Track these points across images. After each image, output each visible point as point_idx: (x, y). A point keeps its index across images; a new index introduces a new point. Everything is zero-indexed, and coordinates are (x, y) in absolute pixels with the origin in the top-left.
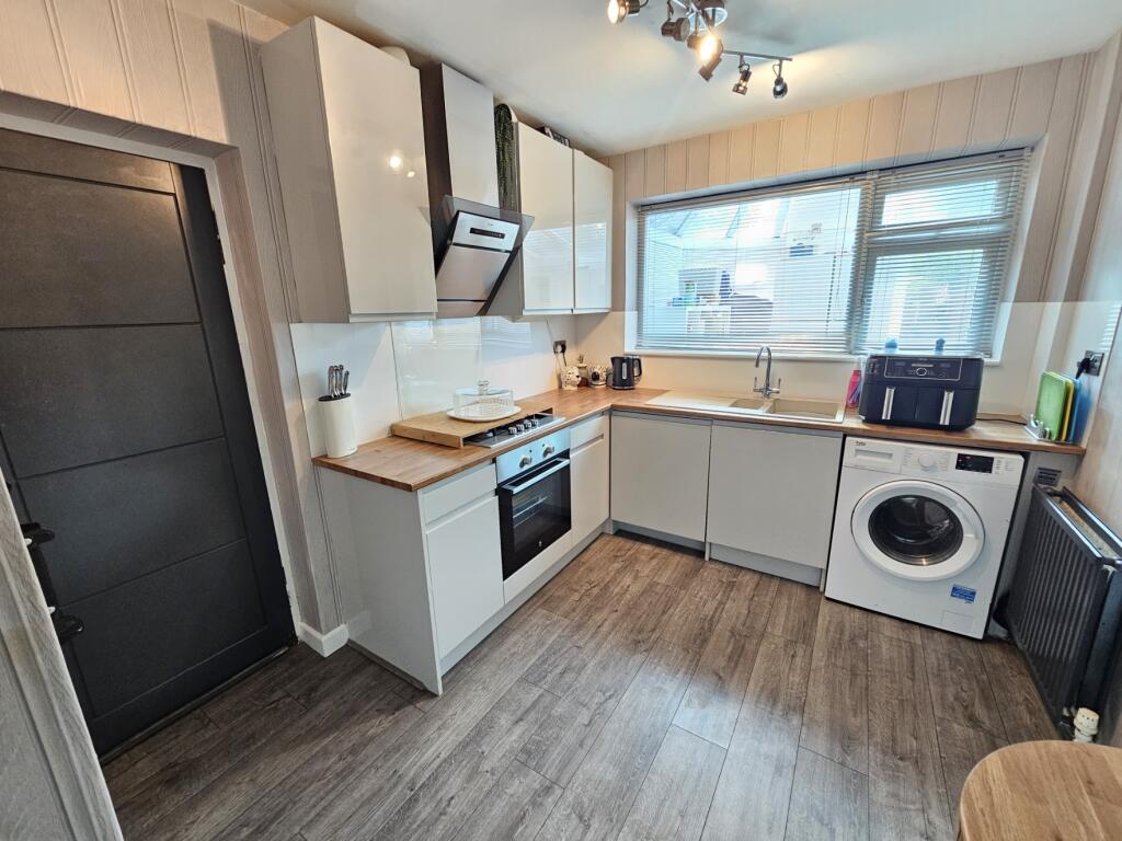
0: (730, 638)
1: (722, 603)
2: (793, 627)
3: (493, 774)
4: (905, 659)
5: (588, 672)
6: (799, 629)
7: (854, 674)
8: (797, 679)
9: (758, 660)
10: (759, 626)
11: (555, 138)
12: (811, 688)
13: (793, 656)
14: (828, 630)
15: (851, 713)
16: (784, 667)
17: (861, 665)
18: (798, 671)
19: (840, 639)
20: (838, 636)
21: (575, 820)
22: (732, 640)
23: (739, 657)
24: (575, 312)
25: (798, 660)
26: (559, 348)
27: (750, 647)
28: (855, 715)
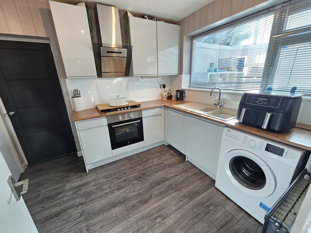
0: (167, 187)
1: (176, 175)
2: (192, 191)
3: (78, 195)
4: (224, 221)
5: (120, 180)
6: (193, 193)
7: (196, 217)
8: (174, 208)
9: (168, 197)
10: (180, 187)
11: (149, 19)
12: (175, 213)
13: (181, 201)
14: (203, 198)
15: (180, 228)
16: (175, 202)
17: (203, 215)
18: (177, 206)
19: (205, 203)
20: (205, 201)
21: (79, 214)
22: (167, 188)
23: (163, 193)
24: (158, 75)
25: (182, 203)
26: (162, 87)
27: (170, 192)
28: (180, 230)
